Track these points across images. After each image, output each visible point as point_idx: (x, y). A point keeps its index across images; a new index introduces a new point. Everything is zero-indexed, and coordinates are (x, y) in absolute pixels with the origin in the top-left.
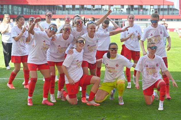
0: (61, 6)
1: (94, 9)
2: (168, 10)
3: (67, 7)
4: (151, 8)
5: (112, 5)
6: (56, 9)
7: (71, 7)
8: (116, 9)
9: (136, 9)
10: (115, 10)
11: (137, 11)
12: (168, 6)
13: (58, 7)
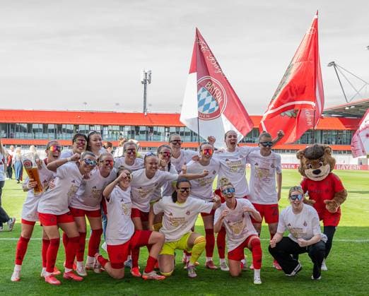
0: (25, 126)
1: (77, 130)
2: (192, 135)
3: (35, 126)
4: (165, 132)
5: (107, 126)
6: (17, 131)
7: (41, 126)
8: (113, 132)
9: (143, 132)
10: (110, 132)
11: (145, 135)
13: (21, 127)
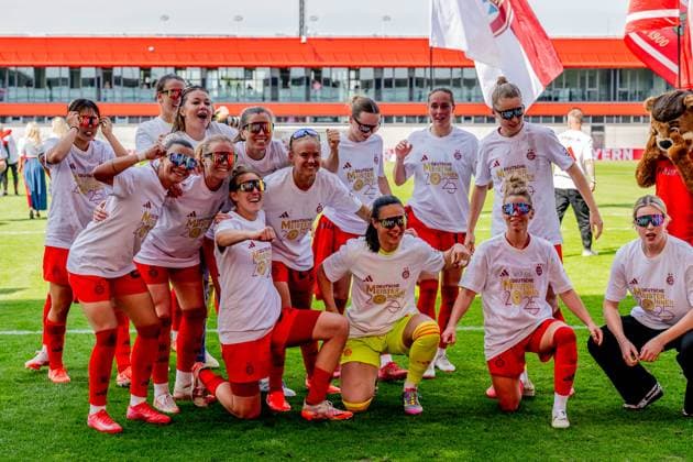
0: (30, 72)
1: (147, 80)
2: (411, 86)
3: (51, 73)
4: (349, 79)
5: (215, 68)
6: (11, 83)
7: (65, 73)
8: (229, 81)
9: (297, 82)
10: (223, 83)
11: (303, 87)
12: (409, 71)
13: (19, 74)
